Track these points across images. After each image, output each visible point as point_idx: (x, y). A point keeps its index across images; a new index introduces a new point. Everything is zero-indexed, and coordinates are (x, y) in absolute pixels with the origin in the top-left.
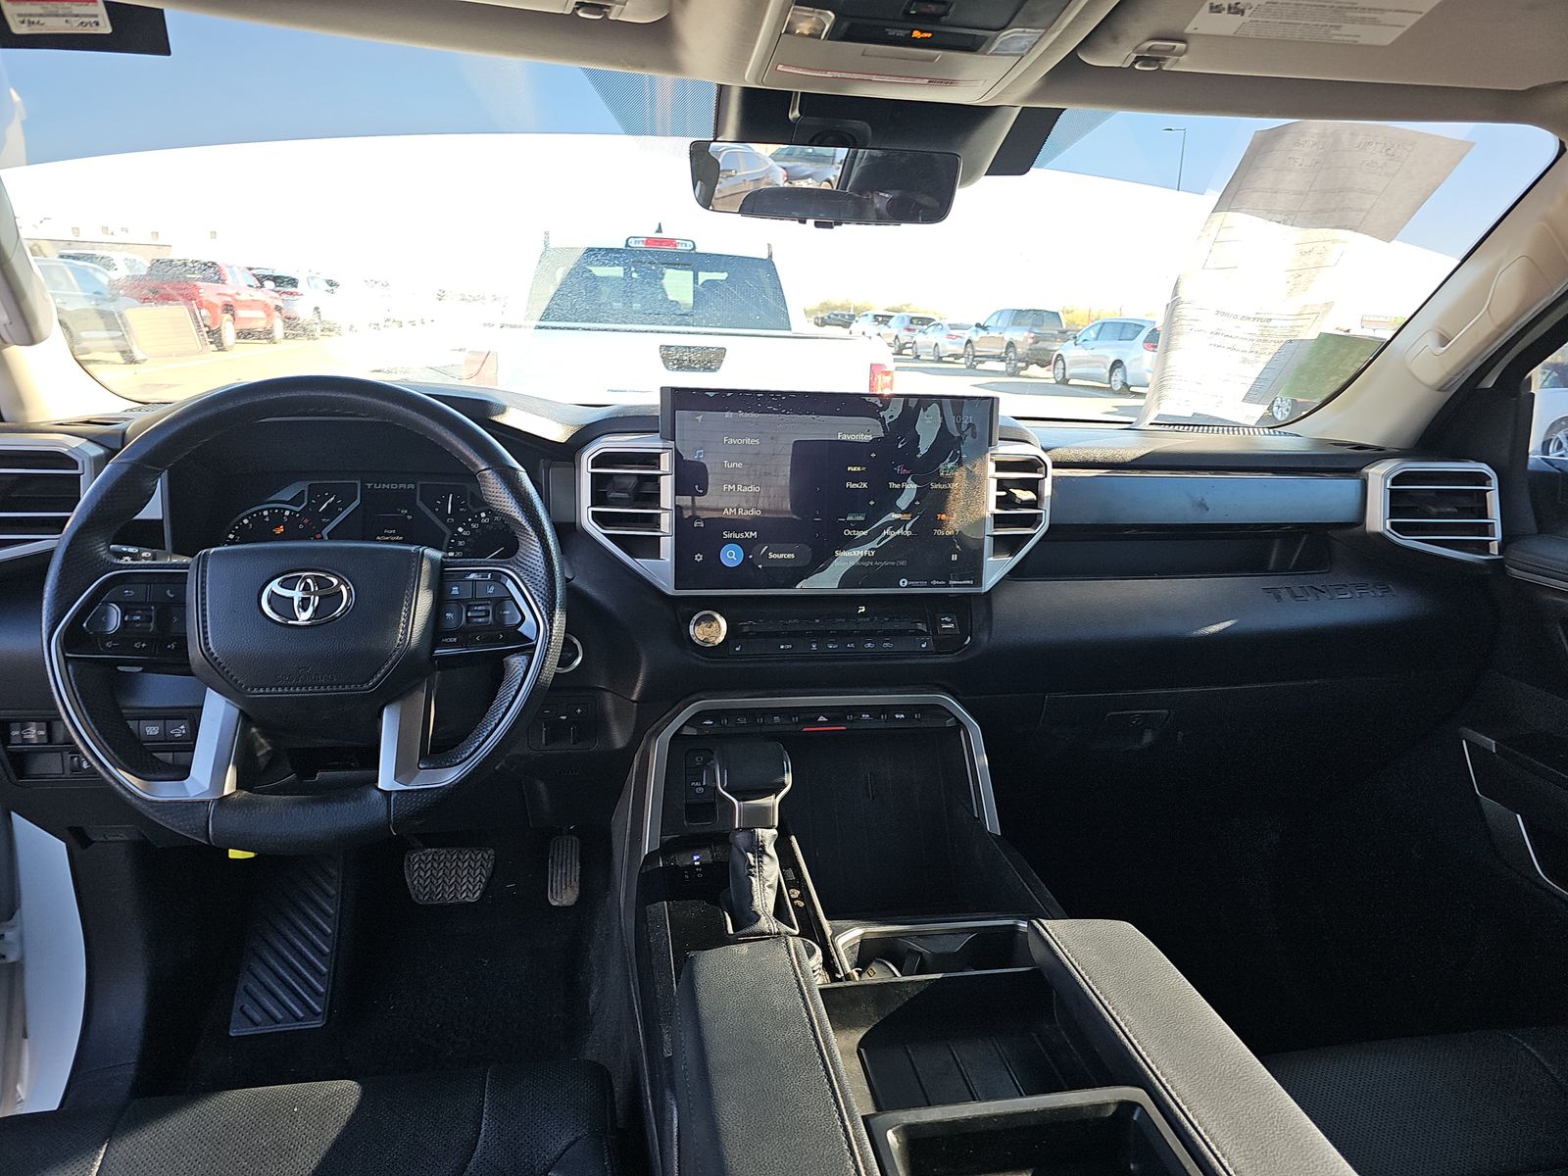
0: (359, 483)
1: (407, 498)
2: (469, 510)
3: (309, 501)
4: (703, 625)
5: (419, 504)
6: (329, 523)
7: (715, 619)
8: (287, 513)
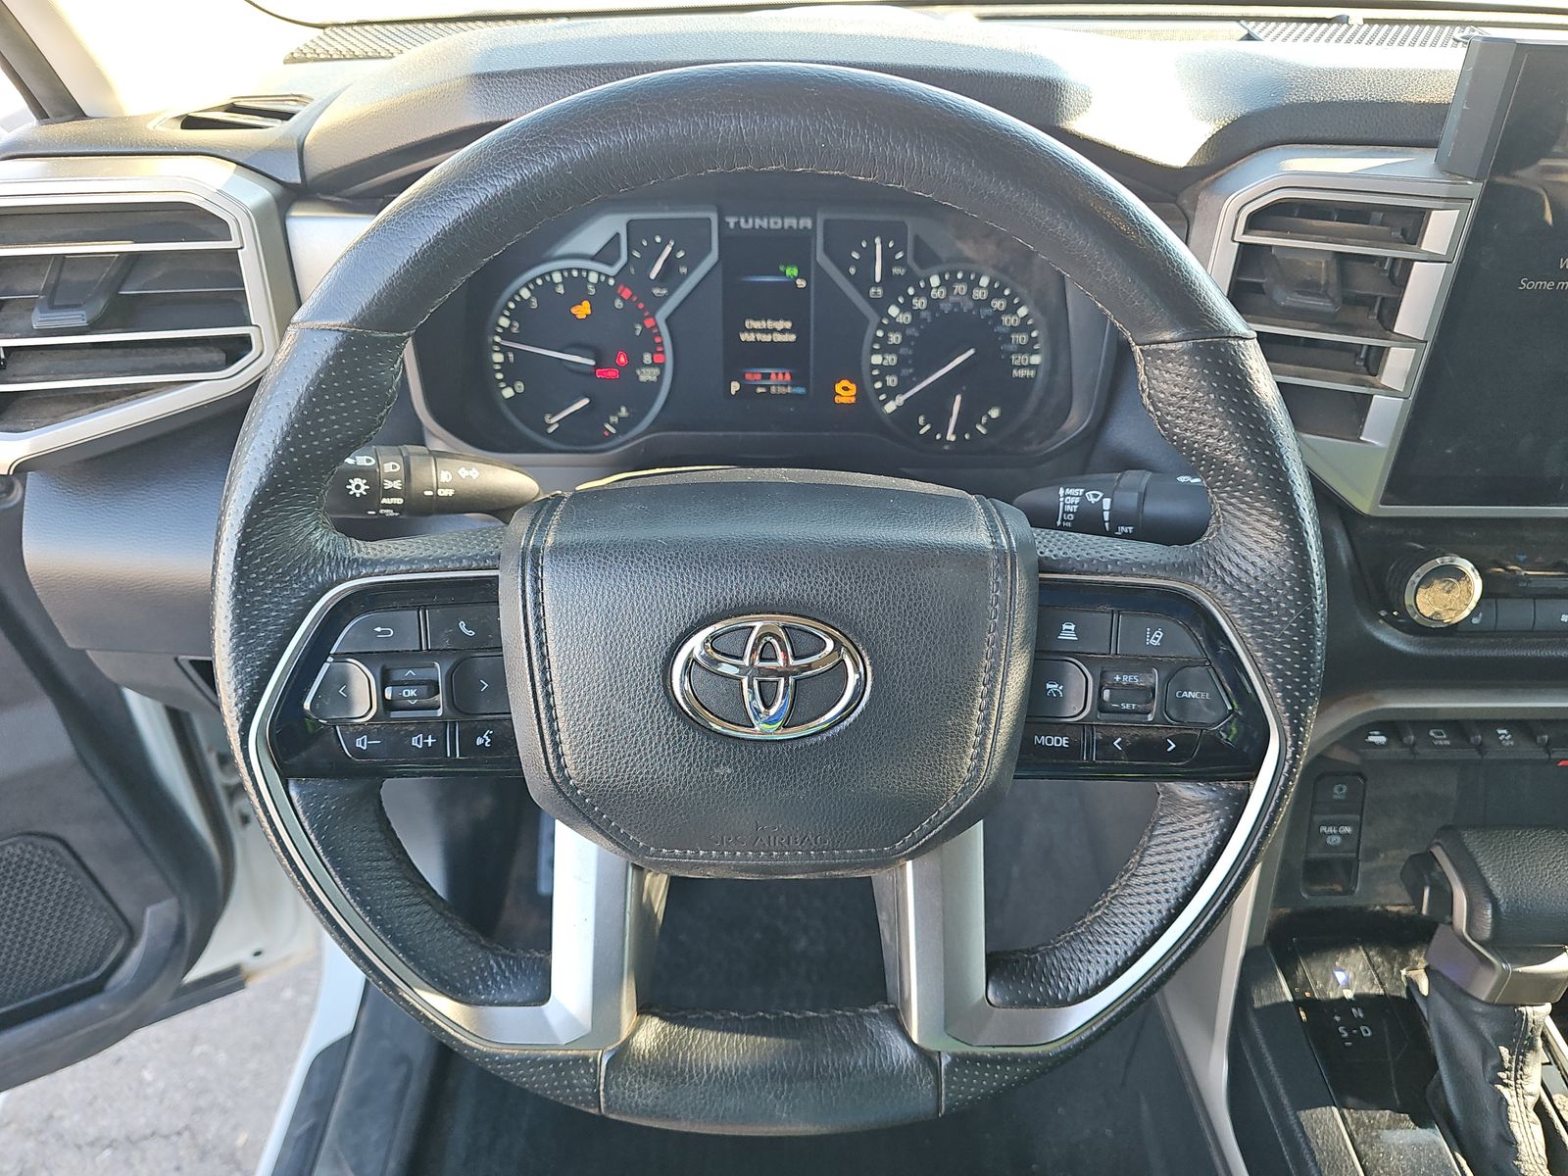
0: (714, 218)
1: (796, 247)
2: (909, 271)
3: (630, 254)
4: (1438, 586)
5: (821, 258)
6: (665, 298)
7: (1460, 575)
8: (593, 278)
